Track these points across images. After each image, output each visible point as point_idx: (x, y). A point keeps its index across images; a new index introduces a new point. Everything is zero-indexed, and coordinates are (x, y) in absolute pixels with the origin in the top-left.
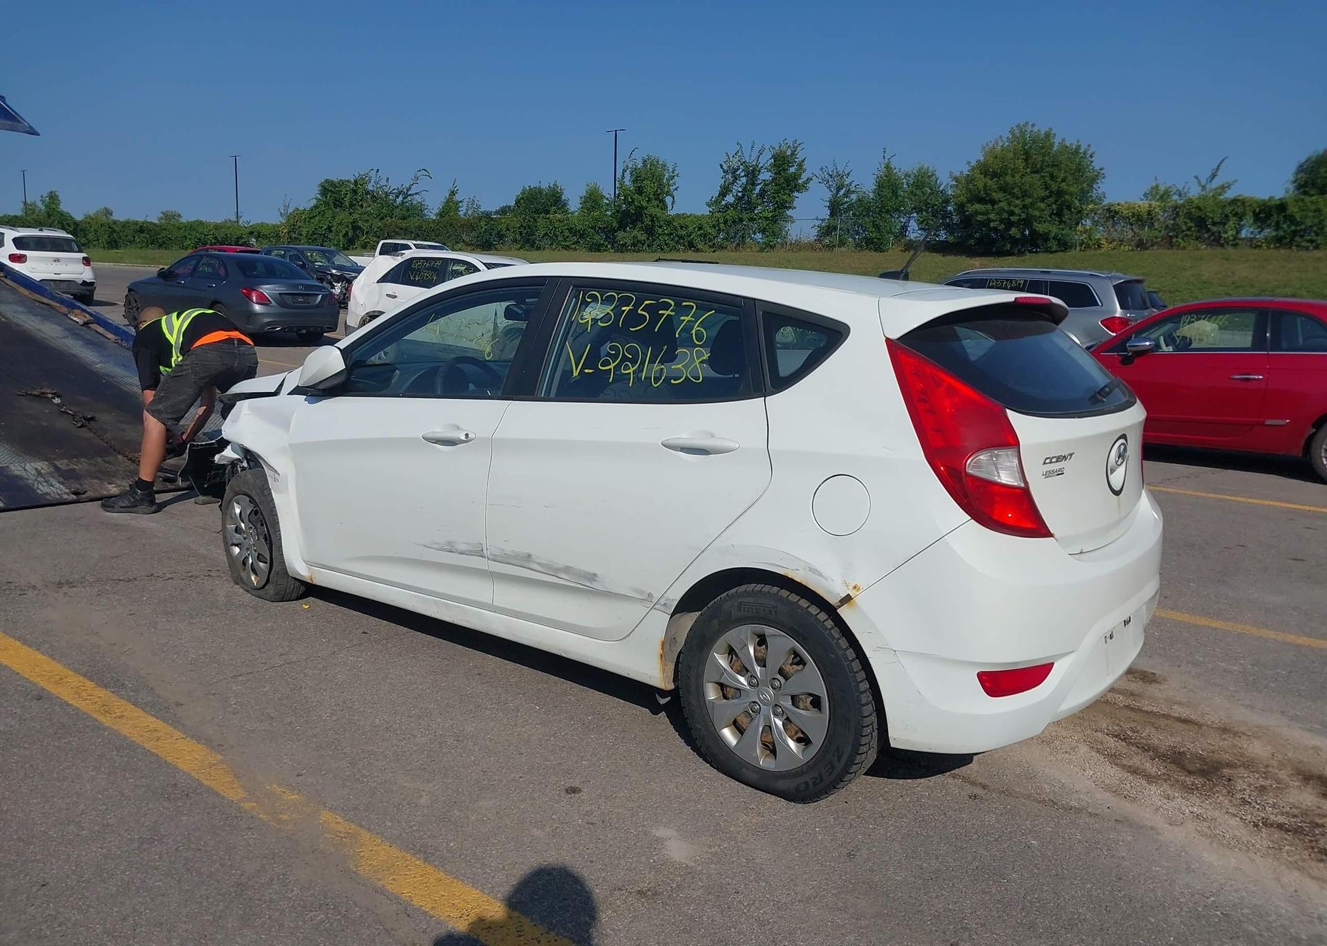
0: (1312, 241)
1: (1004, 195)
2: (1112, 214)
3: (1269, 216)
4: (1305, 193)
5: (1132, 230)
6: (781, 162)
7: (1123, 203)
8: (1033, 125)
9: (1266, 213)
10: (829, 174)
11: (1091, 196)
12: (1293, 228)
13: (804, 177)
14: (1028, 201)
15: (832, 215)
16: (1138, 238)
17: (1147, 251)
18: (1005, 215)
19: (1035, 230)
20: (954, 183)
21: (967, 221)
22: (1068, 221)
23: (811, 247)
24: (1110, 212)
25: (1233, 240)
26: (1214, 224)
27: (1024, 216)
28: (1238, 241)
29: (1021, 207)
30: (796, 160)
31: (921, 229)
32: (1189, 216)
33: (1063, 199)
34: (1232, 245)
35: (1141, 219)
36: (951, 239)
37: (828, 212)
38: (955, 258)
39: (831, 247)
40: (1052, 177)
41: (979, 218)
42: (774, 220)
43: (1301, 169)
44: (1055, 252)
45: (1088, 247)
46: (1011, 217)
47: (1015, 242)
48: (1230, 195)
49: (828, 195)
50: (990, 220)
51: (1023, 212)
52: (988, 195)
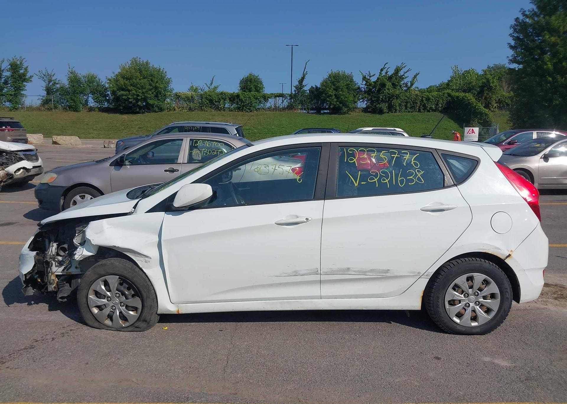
0: (249, 109)
1: (133, 87)
2: (178, 97)
3: (234, 100)
4: (245, 91)
5: (186, 103)
6: (15, 67)
7: (181, 92)
8: (140, 58)
9: (233, 98)
10: (43, 74)
11: (168, 89)
12: (243, 104)
13: (28, 75)
14: (144, 90)
15: (48, 93)
16: (189, 107)
17: (193, 112)
18: (135, 96)
19: (148, 103)
20: (108, 81)
21: (117, 99)
22: (161, 99)
23: (38, 109)
24: (177, 96)
25: (223, 108)
26: (216, 102)
27: (143, 97)
28: (225, 109)
29: (141, 93)
30: (23, 66)
31: (95, 102)
32: (206, 98)
33: (158, 90)
34: (223, 110)
35: (190, 99)
36: (111, 106)
37: (46, 92)
38: (114, 115)
39: (50, 109)
40: (152, 80)
41: (124, 97)
42: (15, 95)
43: (241, 82)
44: (158, 112)
45: (170, 110)
46: (138, 97)
47: (140, 108)
48: (219, 90)
49: (44, 84)
50: (129, 98)
51: (143, 95)
52: (126, 87)
